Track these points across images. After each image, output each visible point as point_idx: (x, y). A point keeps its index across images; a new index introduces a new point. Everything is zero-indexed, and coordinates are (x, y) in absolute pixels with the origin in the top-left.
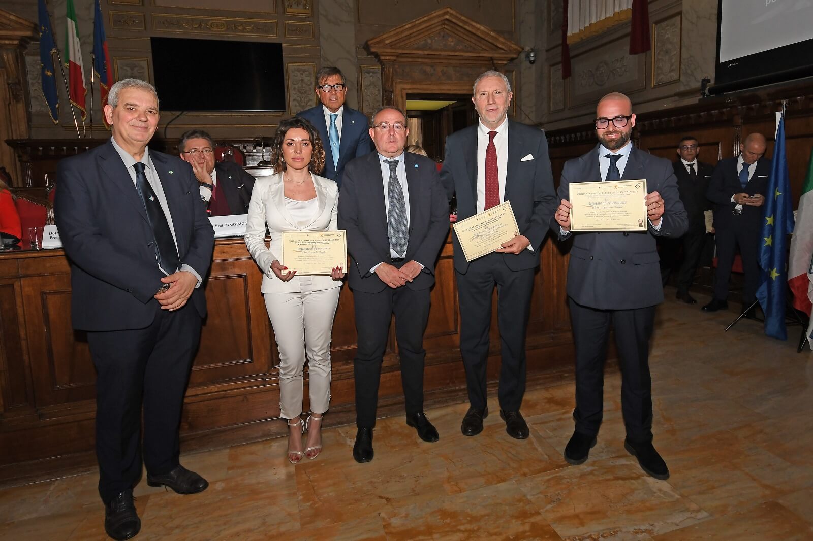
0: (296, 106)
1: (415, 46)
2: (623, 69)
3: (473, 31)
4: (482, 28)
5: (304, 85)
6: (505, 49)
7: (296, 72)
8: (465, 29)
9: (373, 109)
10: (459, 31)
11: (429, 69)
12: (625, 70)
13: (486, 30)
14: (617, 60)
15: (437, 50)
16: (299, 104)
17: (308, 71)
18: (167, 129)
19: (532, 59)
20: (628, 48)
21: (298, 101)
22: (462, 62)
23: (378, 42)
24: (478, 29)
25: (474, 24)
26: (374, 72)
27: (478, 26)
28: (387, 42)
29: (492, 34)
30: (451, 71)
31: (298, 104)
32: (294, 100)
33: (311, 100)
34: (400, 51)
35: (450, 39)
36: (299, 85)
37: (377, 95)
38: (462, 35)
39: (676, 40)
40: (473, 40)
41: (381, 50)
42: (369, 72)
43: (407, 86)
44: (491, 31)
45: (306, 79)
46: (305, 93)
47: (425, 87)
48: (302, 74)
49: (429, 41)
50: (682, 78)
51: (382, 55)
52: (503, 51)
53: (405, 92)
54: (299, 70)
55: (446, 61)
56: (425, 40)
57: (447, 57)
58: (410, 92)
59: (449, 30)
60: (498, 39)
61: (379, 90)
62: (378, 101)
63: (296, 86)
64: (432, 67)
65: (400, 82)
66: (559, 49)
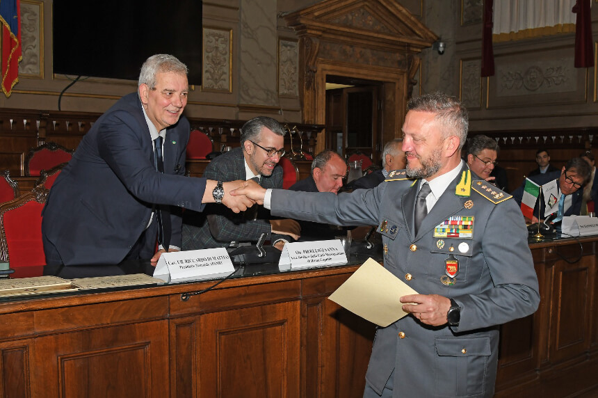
0: (208, 79)
1: (337, 21)
2: (560, 79)
3: (395, 12)
4: (404, 11)
5: (219, 54)
6: (422, 36)
7: (211, 37)
8: (387, 9)
9: (288, 90)
10: (380, 11)
11: (348, 48)
12: (562, 80)
13: (407, 14)
14: (553, 69)
15: (356, 28)
16: (212, 77)
17: (223, 37)
18: (62, 98)
19: (441, 50)
20: (572, 59)
21: (210, 72)
22: (381, 45)
23: (308, 14)
24: (400, 11)
25: (397, 5)
26: (291, 46)
27: (400, 8)
28: (316, 14)
29: (412, 18)
30: (368, 53)
31: (210, 77)
32: (207, 71)
33: (225, 73)
34: (328, 26)
35: (369, 18)
36: (214, 53)
37: (293, 74)
38: (381, 14)
40: (391, 22)
41: (310, 23)
42: (286, 46)
43: (328, 67)
44: (412, 15)
45: (221, 47)
46: (219, 63)
47: (344, 69)
48: (217, 40)
49: (350, 17)
51: (309, 29)
52: (418, 38)
53: (325, 73)
54: (214, 35)
55: (365, 42)
56: (347, 16)
57: (368, 38)
58: (330, 73)
59: (369, 8)
60: (416, 24)
61: (295, 68)
62: (294, 81)
63: (210, 55)
64: (351, 46)
65: (322, 61)
66: (480, 45)
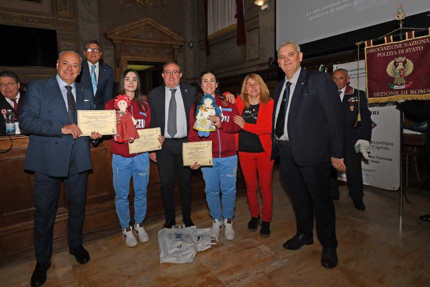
1: (132, 36)
10: (155, 30)
12: (235, 53)
13: (168, 30)
14: (231, 48)
15: (143, 39)
19: (191, 46)
20: (236, 42)
22: (156, 46)
23: (112, 33)
26: (110, 49)
27: (164, 28)
28: (117, 33)
30: (150, 50)
34: (124, 38)
35: (150, 34)
39: (257, 40)
40: (162, 35)
41: (114, 37)
42: (107, 49)
43: (128, 57)
44: (171, 31)
47: (137, 58)
50: (261, 57)
51: (114, 40)
52: (177, 41)
53: (126, 60)
55: (148, 45)
56: (137, 34)
57: (149, 43)
58: (129, 60)
59: (149, 29)
60: (174, 35)
61: (112, 59)
64: (141, 47)
65: (124, 54)
66: (204, 42)
